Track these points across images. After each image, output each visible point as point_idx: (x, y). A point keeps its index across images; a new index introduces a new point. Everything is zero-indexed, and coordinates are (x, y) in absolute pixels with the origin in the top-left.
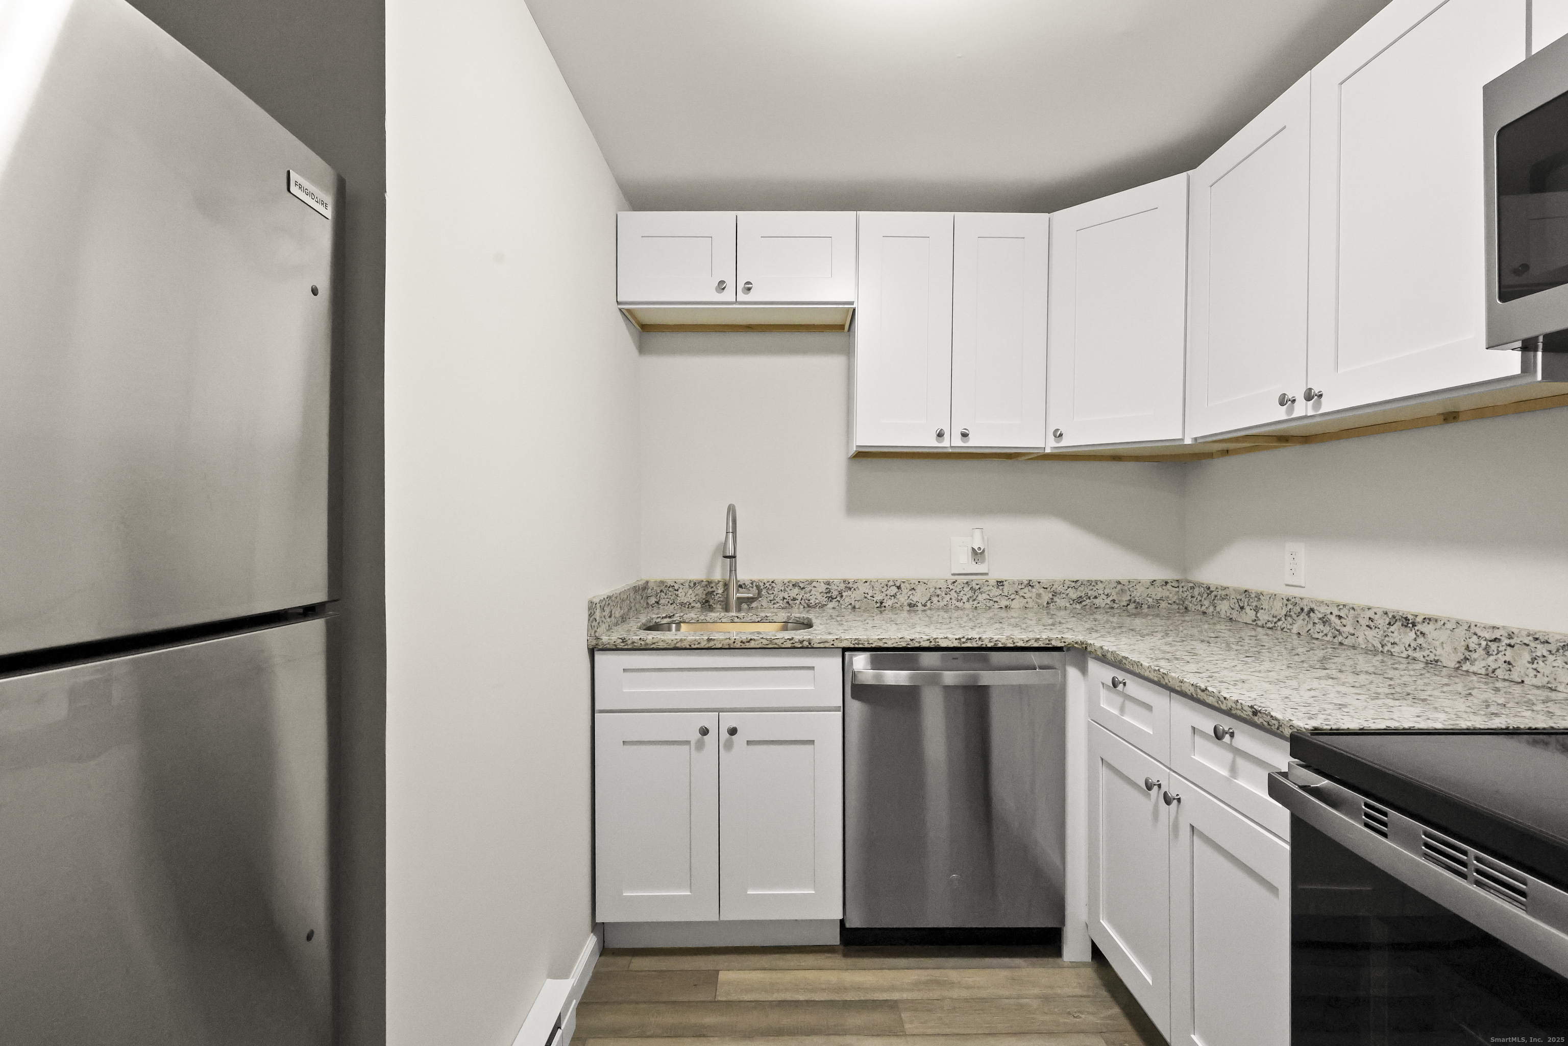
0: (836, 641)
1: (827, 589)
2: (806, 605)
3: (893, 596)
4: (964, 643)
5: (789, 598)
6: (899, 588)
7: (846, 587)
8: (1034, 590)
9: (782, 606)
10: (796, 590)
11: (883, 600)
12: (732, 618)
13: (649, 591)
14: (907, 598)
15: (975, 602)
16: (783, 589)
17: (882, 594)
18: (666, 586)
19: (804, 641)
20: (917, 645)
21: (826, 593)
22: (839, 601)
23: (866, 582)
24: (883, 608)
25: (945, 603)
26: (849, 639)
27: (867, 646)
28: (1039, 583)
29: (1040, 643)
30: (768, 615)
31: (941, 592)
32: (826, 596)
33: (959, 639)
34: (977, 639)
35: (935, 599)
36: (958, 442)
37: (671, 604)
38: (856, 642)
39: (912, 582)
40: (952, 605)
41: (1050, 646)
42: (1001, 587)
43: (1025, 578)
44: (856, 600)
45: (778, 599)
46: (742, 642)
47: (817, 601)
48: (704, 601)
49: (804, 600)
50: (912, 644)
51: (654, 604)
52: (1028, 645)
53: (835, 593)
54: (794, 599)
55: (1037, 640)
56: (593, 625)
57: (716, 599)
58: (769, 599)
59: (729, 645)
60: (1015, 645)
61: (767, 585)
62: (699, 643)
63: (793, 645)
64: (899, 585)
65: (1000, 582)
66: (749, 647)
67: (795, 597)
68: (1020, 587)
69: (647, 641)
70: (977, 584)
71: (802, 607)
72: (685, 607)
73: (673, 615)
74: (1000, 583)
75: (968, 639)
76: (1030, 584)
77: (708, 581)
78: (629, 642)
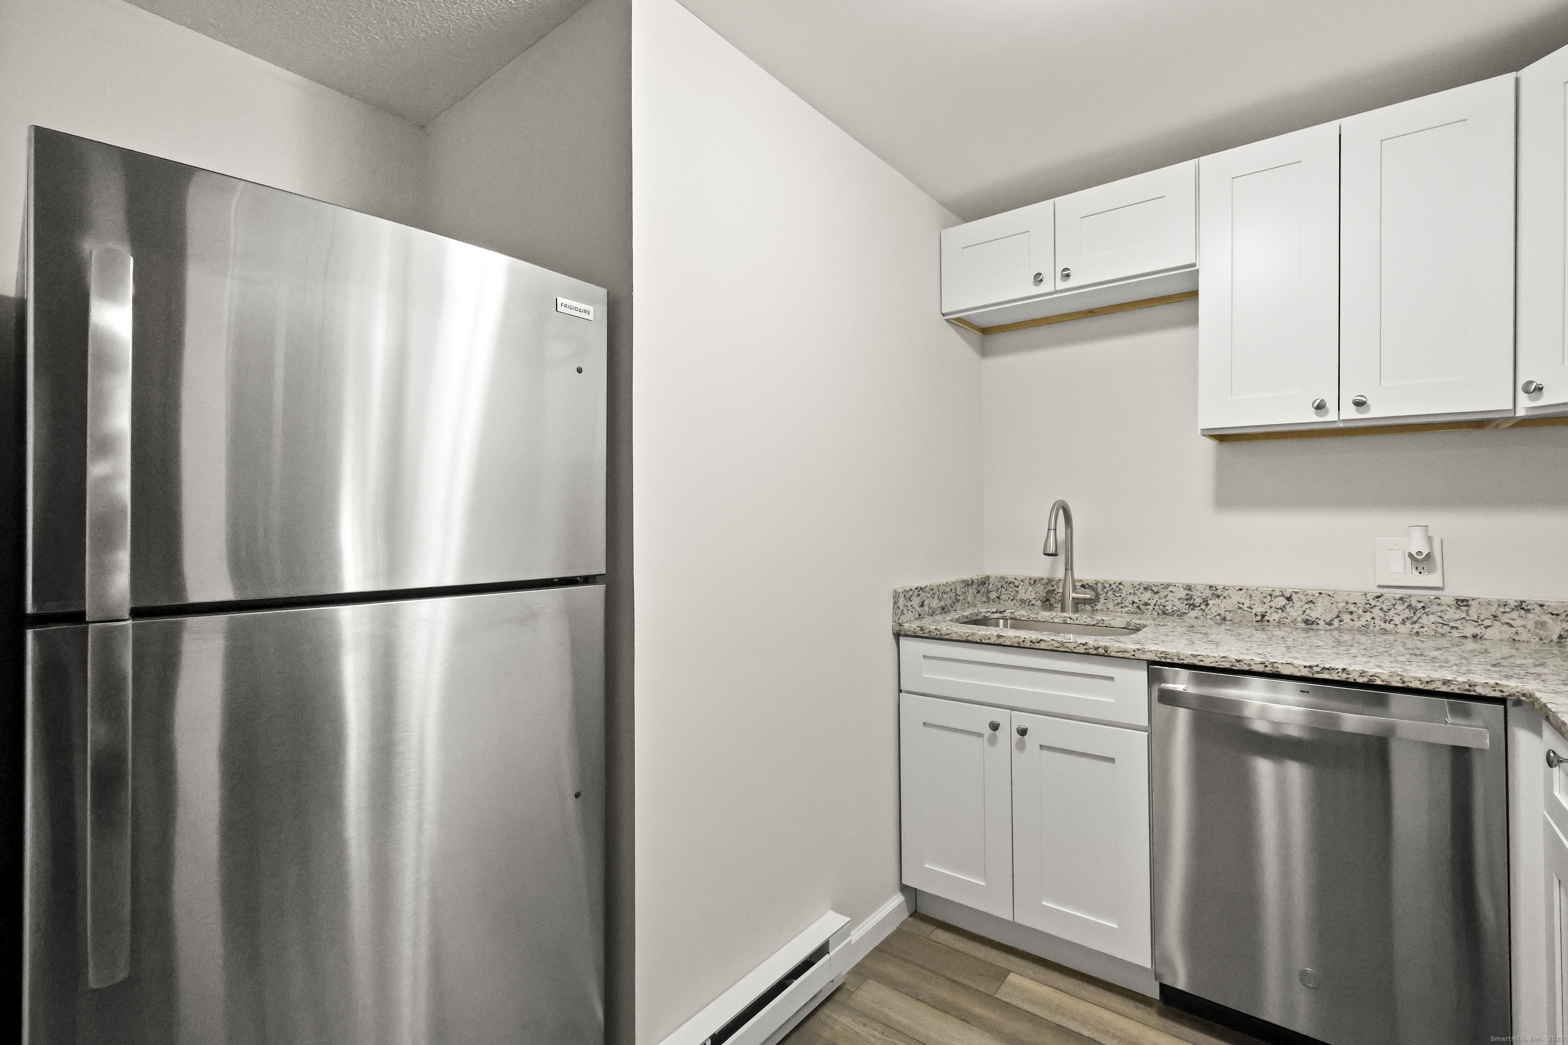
0: (1137, 651)
1: (1187, 594)
2: (1160, 612)
3: (1280, 608)
5: (1140, 602)
6: (1289, 599)
7: (1213, 594)
8: (1530, 616)
9: (1132, 611)
10: (1149, 594)
11: (1266, 612)
13: (991, 586)
14: (1302, 612)
15: (1417, 626)
16: (1132, 591)
17: (1264, 605)
18: (1007, 582)
19: (1099, 647)
21: (1187, 600)
22: (1204, 610)
23: (1241, 590)
24: (1266, 623)
25: (1364, 623)
26: (1153, 652)
27: (1176, 661)
28: (1541, 606)
30: (1105, 618)
31: (1356, 609)
32: (1186, 602)
35: (1346, 618)
36: (1350, 413)
37: (1012, 600)
38: (1163, 655)
39: (1309, 592)
40: (1375, 626)
42: (1464, 609)
43: (1513, 596)
44: (1226, 611)
45: (1126, 603)
46: (1031, 642)
47: (1175, 608)
48: (1044, 599)
49: (1159, 606)
50: (1238, 665)
51: (995, 599)
52: (1430, 687)
53: (1198, 601)
54: (1146, 604)
55: (1446, 682)
56: (897, 612)
57: (1057, 598)
58: (1116, 602)
59: (1018, 643)
60: (1405, 685)
61: (1114, 586)
62: (989, 639)
63: (1086, 651)
64: (1289, 596)
65: (1463, 601)
66: (1038, 648)
67: (1146, 602)
68: (1502, 609)
69: (942, 632)
70: (1419, 602)
71: (1156, 613)
72: (1025, 604)
73: (1004, 611)
74: (1462, 603)
75: (1324, 669)
76: (1521, 606)
77: (1049, 579)
78: (926, 631)
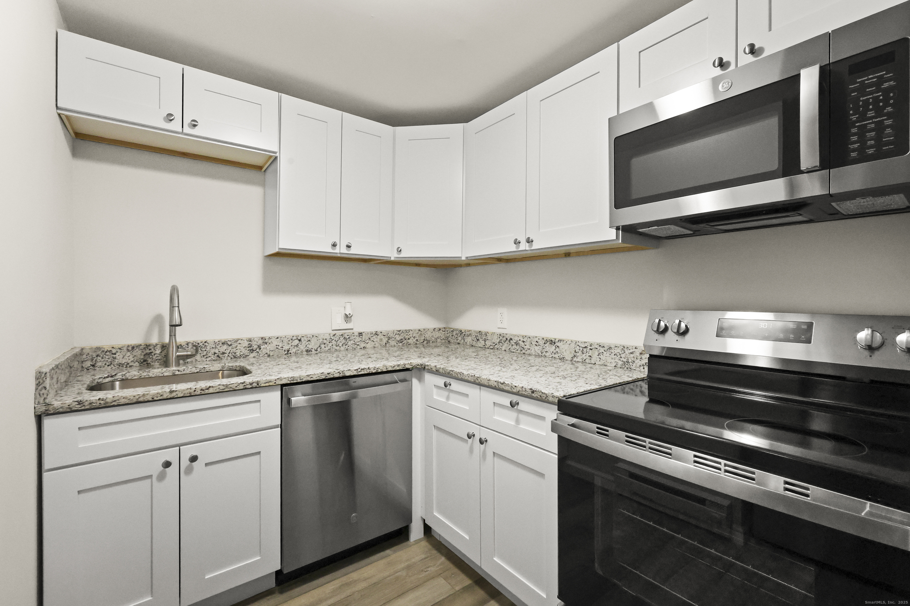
0: (277, 380)
1: (249, 344)
2: (232, 357)
3: (296, 346)
4: (360, 372)
5: (219, 353)
6: (300, 340)
7: (263, 342)
8: (378, 337)
9: (214, 359)
10: (225, 347)
11: (289, 349)
12: (173, 372)
13: (84, 356)
14: (305, 346)
15: (347, 346)
16: (214, 346)
17: (288, 345)
18: (103, 351)
19: (253, 383)
20: (332, 376)
21: (249, 347)
22: (258, 352)
23: (278, 338)
24: (290, 354)
25: (329, 348)
26: (287, 378)
27: (299, 381)
28: (381, 333)
29: (400, 367)
30: (206, 366)
31: (326, 342)
32: (248, 349)
33: (357, 370)
34: (367, 369)
35: (323, 346)
36: (344, 250)
37: (108, 366)
38: (292, 379)
39: (308, 336)
40: (333, 349)
41: (405, 368)
42: (361, 336)
43: (373, 330)
44: (270, 351)
45: (210, 354)
46: (202, 390)
47: (242, 353)
48: (142, 361)
49: (231, 353)
50: (328, 376)
51: (90, 367)
52: (394, 369)
53: (255, 347)
54: (223, 353)
55: (398, 365)
56: (41, 393)
57: (154, 358)
58: (202, 355)
59: (190, 393)
60: (387, 370)
61: (201, 344)
62: (162, 395)
63: (245, 387)
64: (300, 339)
65: (361, 333)
66: (208, 393)
67: (224, 352)
68: (371, 336)
69: (108, 400)
70: (348, 335)
71: (230, 358)
72: (123, 367)
73: (115, 375)
74: (360, 334)
75: (362, 369)
76: (376, 334)
77: (146, 345)
78: (87, 403)
